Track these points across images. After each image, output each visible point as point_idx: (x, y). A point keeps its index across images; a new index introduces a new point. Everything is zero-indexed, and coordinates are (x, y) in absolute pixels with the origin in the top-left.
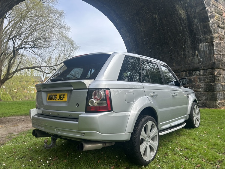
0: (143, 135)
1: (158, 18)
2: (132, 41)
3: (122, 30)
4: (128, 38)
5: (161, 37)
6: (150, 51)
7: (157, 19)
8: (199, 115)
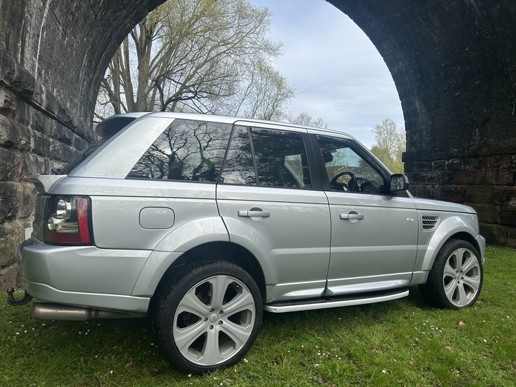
0: (192, 306)
1: (477, 5)
2: (412, 71)
3: (385, 46)
4: (400, 64)
5: (488, 55)
6: (457, 94)
7: (476, 7)
8: (478, 277)
